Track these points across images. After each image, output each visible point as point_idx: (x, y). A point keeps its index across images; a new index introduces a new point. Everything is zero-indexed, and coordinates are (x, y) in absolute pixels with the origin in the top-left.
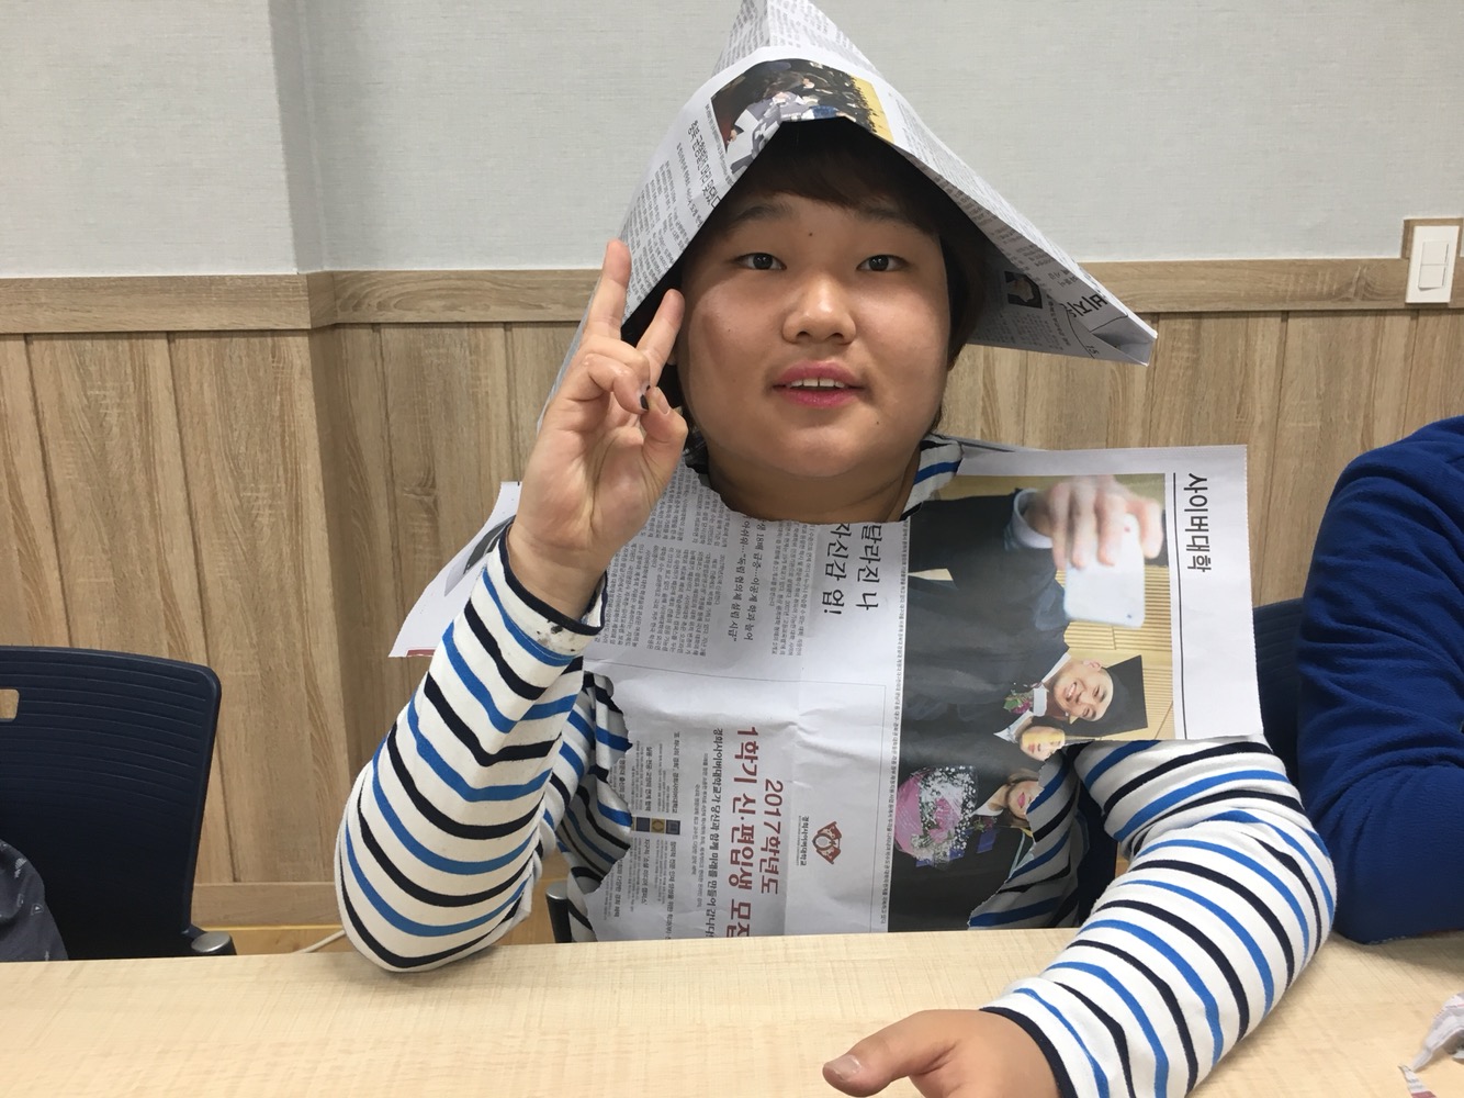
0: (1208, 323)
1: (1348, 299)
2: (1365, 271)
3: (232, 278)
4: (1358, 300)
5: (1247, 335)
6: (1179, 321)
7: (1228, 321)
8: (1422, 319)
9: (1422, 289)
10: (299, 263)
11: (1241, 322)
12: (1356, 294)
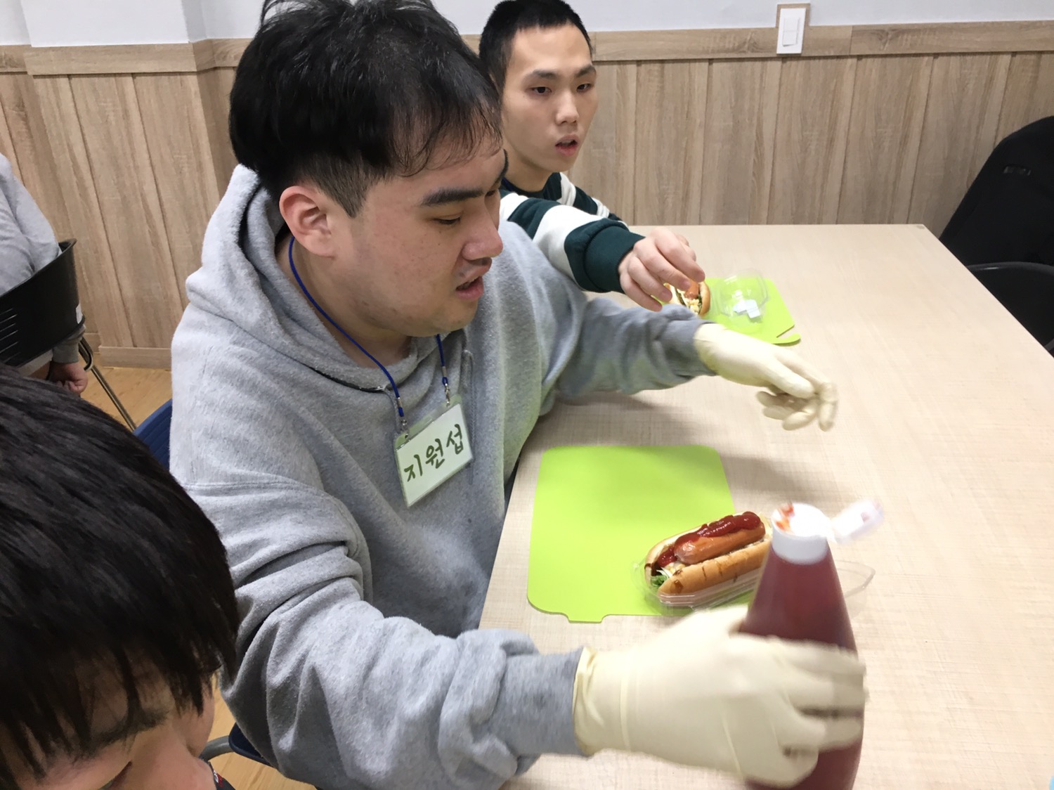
0: (668, 66)
1: (744, 52)
2: (753, 35)
3: (158, 45)
4: (749, 52)
5: (690, 73)
6: (652, 65)
7: (679, 65)
8: (788, 63)
9: (785, 46)
10: (190, 36)
11: (686, 65)
12: (748, 49)
